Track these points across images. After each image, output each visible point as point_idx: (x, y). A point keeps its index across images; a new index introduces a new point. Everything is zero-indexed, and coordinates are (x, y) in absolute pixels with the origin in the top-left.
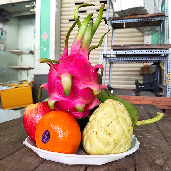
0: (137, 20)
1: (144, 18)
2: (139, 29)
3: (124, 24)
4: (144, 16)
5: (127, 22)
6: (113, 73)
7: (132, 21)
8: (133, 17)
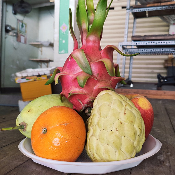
0: (160, 9)
1: (169, 5)
2: (164, 18)
3: (147, 13)
4: (169, 3)
5: (149, 10)
6: (134, 66)
7: (155, 10)
8: (156, 4)
